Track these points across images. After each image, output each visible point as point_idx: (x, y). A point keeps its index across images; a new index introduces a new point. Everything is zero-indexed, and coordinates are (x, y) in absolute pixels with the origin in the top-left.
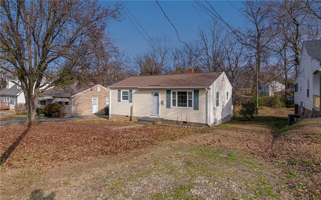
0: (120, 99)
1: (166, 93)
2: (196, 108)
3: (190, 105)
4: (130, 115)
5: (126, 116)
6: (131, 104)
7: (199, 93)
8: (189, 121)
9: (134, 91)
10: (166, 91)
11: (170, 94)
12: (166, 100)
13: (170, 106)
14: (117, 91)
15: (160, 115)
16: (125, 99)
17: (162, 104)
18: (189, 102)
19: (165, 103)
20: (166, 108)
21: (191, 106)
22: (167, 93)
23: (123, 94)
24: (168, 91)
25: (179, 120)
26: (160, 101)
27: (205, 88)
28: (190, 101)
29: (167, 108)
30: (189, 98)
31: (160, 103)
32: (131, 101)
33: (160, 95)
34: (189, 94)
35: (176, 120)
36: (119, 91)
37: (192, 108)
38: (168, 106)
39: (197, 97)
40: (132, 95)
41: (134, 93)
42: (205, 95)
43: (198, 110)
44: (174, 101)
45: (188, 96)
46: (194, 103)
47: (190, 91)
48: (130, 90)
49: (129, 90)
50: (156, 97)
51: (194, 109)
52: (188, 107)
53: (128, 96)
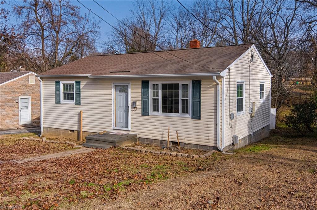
0: (60, 99)
1: (141, 86)
2: (197, 115)
3: (185, 110)
4: (77, 129)
5: (71, 131)
6: (78, 108)
7: (202, 86)
8: (183, 141)
9: (83, 83)
10: (141, 84)
11: (148, 88)
12: (140, 99)
13: (148, 113)
14: (53, 83)
15: (130, 128)
16: (68, 99)
17: (134, 107)
18: (183, 104)
19: (139, 105)
20: (140, 115)
21: (187, 112)
22: (143, 87)
23: (64, 90)
24: (145, 84)
25: (164, 139)
26: (130, 102)
27: (212, 76)
28: (185, 102)
29: (143, 115)
30: (183, 96)
31: (130, 106)
32: (78, 103)
33: (129, 90)
34: (183, 89)
35: (160, 139)
36: (58, 83)
37: (188, 116)
38: (145, 112)
39: (198, 94)
40: (80, 91)
41: (84, 87)
42: (213, 89)
43: (200, 119)
44: (156, 101)
45: (180, 92)
46: (193, 105)
47: (185, 82)
48: (76, 82)
49: (74, 82)
50: (123, 94)
51: (192, 118)
52: (181, 114)
53: (73, 93)
